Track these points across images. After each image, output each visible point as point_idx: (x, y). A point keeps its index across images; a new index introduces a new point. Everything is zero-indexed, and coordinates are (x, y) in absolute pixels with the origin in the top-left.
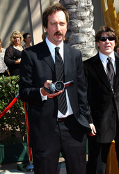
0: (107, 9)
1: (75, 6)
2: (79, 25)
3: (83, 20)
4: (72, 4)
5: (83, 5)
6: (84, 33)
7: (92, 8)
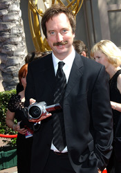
0: (35, 36)
1: (8, 33)
2: (13, 49)
3: (16, 45)
4: (6, 31)
5: (15, 32)
6: (18, 56)
7: (24, 35)
